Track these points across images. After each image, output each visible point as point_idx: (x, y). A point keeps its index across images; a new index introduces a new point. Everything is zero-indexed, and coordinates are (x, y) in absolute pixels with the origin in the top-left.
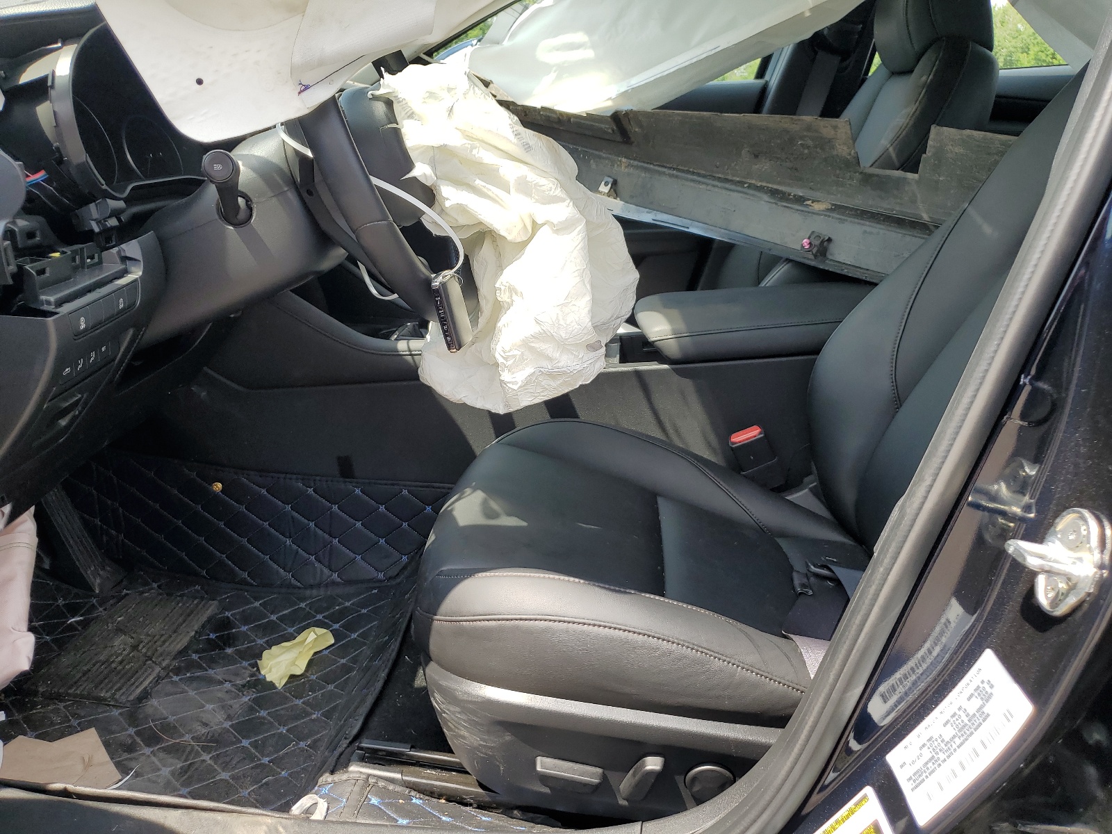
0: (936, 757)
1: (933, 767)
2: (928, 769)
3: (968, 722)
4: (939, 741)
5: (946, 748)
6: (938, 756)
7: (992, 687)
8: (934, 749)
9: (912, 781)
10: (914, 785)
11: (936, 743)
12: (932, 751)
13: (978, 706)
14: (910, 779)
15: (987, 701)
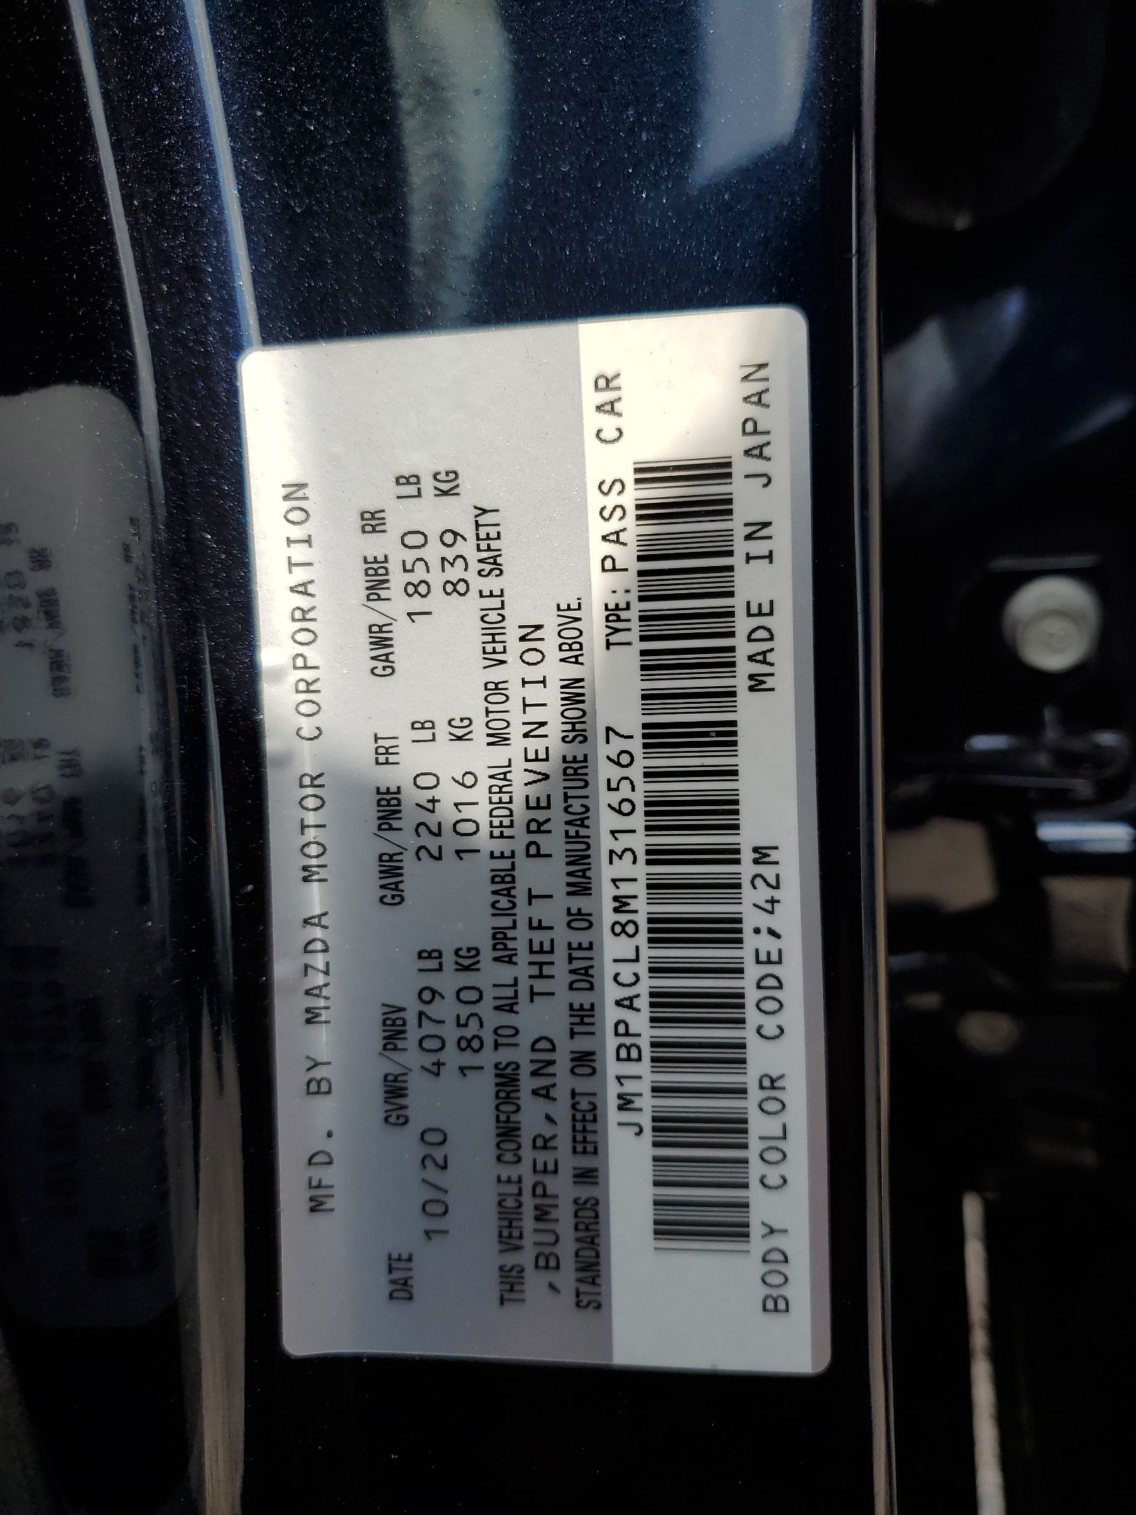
0: (522, 1056)
1: (562, 1110)
2: (544, 1144)
3: (499, 755)
4: (448, 981)
5: (523, 969)
6: (525, 1039)
7: (448, 485)
8: (466, 1044)
9: (535, 1282)
10: (567, 1277)
11: (446, 1009)
12: (469, 1059)
13: (474, 636)
14: (511, 1283)
15: (494, 565)
